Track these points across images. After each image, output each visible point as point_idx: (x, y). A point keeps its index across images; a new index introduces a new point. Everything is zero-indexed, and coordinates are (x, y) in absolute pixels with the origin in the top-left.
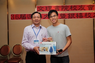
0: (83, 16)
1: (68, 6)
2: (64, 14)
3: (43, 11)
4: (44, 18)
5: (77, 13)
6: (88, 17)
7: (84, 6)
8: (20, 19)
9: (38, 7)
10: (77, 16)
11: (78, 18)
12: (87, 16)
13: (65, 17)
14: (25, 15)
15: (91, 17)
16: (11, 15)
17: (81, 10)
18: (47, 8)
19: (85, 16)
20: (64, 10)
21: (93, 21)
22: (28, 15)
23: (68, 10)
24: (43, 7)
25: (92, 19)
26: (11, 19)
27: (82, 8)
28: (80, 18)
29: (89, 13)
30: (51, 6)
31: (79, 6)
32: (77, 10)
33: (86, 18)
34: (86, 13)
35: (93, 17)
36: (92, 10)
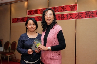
0: (65, 18)
1: (51, 8)
3: (32, 14)
5: (59, 15)
6: (69, 19)
7: (66, 6)
8: (17, 22)
10: (59, 17)
11: (59, 20)
12: (69, 17)
14: (20, 18)
15: (73, 18)
16: (12, 19)
17: (63, 11)
18: (34, 12)
19: (66, 17)
21: (75, 22)
22: (22, 18)
24: (32, 11)
25: (74, 20)
26: (12, 22)
27: (64, 8)
28: (62, 19)
29: (71, 14)
30: (38, 10)
31: (61, 7)
32: (59, 11)
33: (68, 19)
34: (68, 14)
35: (75, 18)
36: (74, 10)
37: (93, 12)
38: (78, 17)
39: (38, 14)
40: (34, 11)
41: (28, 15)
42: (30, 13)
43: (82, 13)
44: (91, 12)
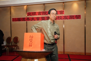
1: (47, 12)
2: (44, 17)
3: (31, 15)
4: (31, 20)
6: (60, 19)
8: (17, 21)
9: (28, 13)
12: (59, 19)
13: (45, 19)
14: (20, 18)
15: (62, 19)
16: (13, 19)
20: (44, 15)
21: (63, 21)
22: (22, 18)
23: (47, 15)
24: (31, 13)
26: (13, 21)
29: (61, 16)
30: (36, 12)
34: (58, 16)
35: (63, 19)
36: (62, 14)
37: (73, 16)
38: (65, 18)
39: (36, 15)
40: (33, 13)
41: (28, 15)
42: (29, 14)
43: (67, 16)
44: (72, 16)
